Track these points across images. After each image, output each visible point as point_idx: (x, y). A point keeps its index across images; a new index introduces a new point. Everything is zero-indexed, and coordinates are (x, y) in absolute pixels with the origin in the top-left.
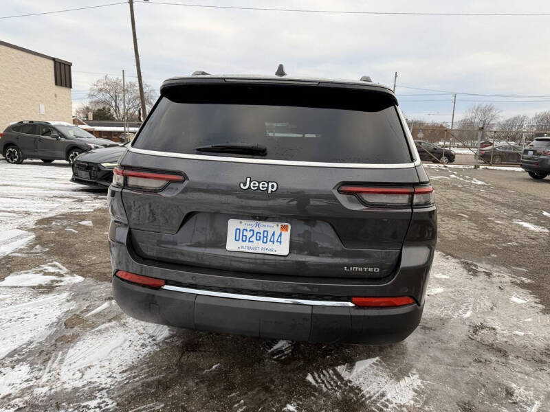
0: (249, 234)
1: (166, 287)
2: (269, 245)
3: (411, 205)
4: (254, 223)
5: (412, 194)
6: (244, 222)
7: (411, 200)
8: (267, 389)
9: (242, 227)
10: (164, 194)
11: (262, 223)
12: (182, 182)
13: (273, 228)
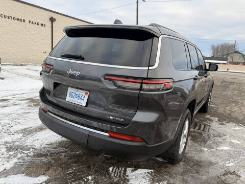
1: (48, 112)
2: (80, 101)
3: (141, 89)
4: (76, 90)
5: (142, 83)
6: (73, 89)
7: (141, 86)
8: (89, 167)
9: (72, 91)
13: (82, 93)
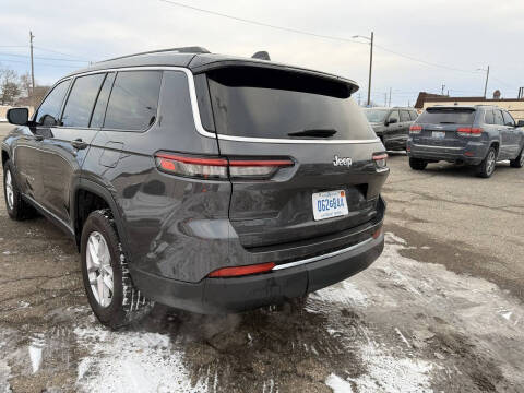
0: (325, 203)
1: (276, 268)
2: (338, 209)
9: (321, 198)
10: (277, 180)
11: (331, 193)
12: (293, 165)
13: (337, 195)
